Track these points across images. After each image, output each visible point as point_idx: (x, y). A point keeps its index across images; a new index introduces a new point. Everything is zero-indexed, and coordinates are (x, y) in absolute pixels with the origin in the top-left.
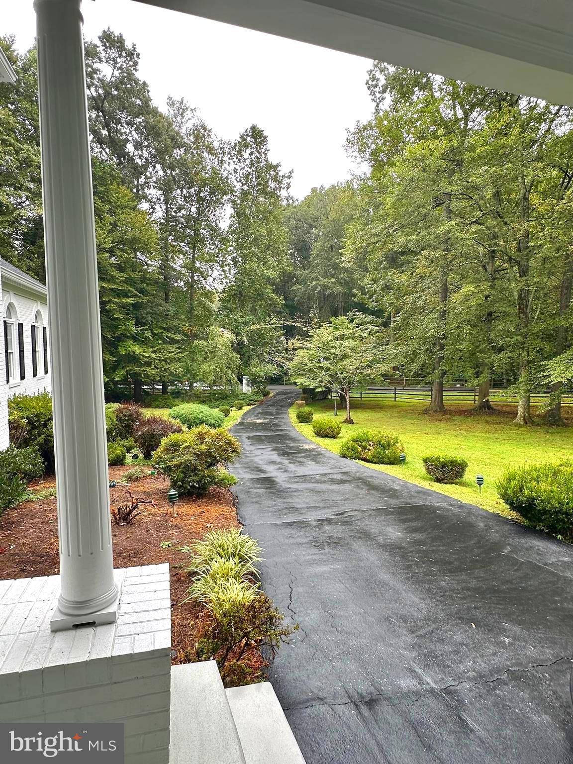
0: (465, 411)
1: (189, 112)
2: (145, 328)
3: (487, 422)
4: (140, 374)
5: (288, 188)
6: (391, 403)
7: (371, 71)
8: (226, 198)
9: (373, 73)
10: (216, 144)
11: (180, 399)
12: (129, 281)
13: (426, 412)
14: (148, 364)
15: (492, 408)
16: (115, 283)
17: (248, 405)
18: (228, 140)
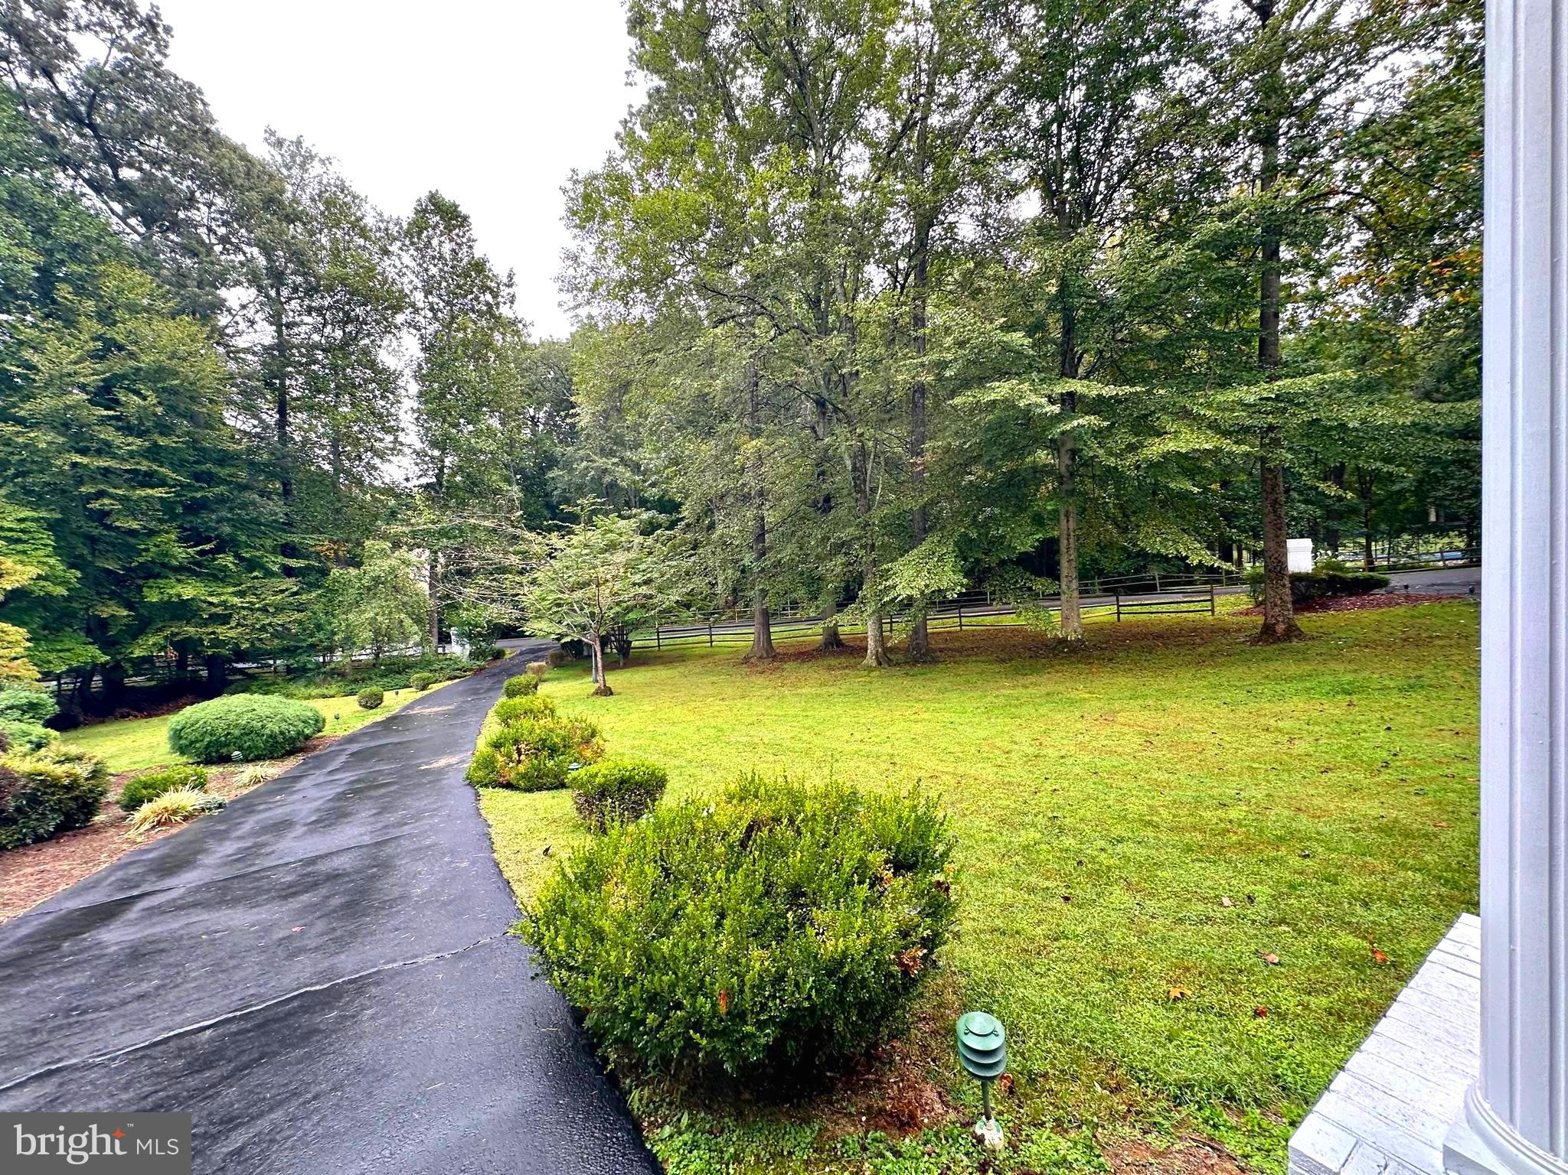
0: (803, 653)
1: (316, 163)
2: (207, 547)
3: (830, 668)
4: (201, 640)
5: (512, 302)
6: (703, 652)
7: (626, 122)
8: (400, 318)
9: (630, 125)
10: (370, 221)
11: (303, 682)
12: (154, 453)
13: (746, 660)
14: (224, 619)
15: (843, 645)
16: (114, 457)
17: (450, 679)
18: (395, 217)
